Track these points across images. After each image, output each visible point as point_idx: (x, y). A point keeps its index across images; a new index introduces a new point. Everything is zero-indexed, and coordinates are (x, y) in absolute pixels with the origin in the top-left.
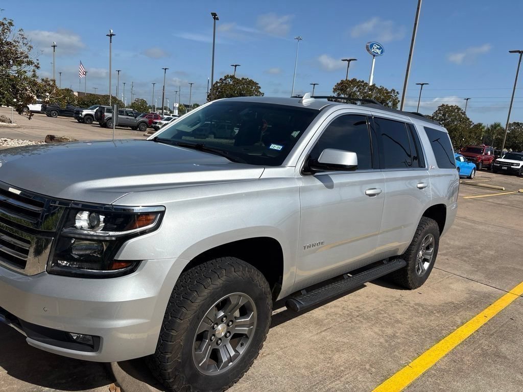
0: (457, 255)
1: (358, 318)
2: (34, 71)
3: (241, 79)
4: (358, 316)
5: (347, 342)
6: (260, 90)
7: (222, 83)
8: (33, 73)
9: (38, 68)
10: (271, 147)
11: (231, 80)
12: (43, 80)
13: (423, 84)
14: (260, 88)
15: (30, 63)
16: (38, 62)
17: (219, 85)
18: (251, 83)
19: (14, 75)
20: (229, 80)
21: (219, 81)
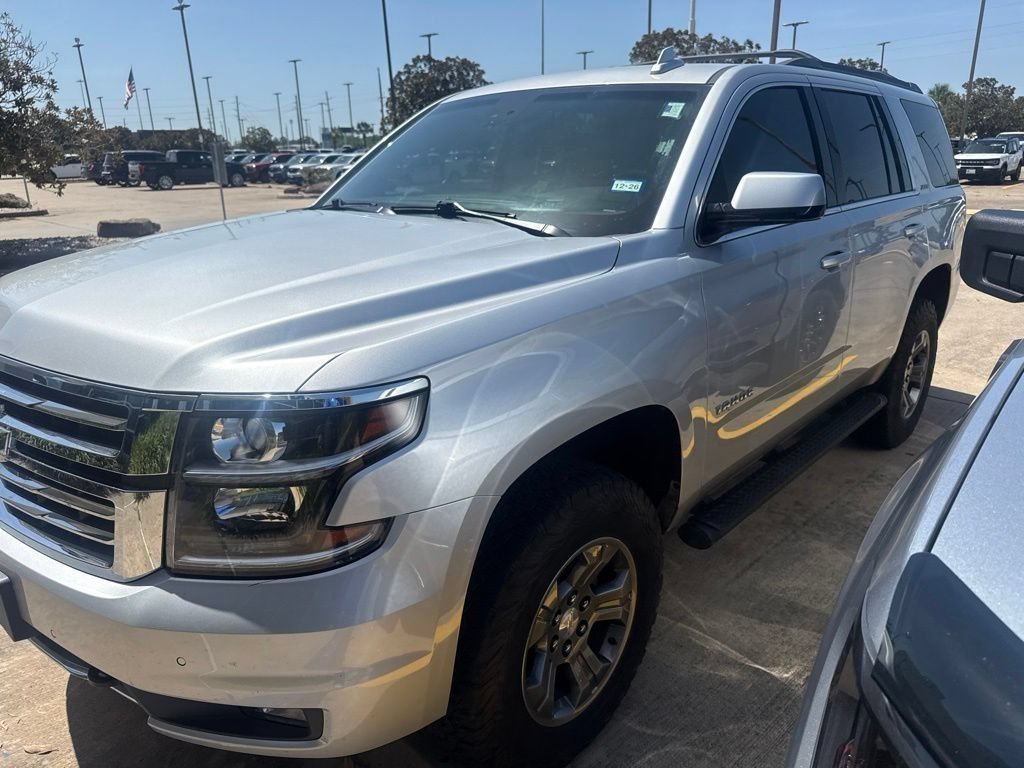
0: (950, 360)
1: (807, 528)
2: (48, 96)
3: (444, 61)
4: (805, 524)
5: (806, 589)
6: (484, 77)
7: (409, 72)
8: (47, 101)
9: (54, 89)
10: (614, 188)
11: (425, 65)
12: (68, 112)
13: (797, 24)
14: (483, 72)
15: (37, 81)
16: (51, 77)
17: (403, 78)
18: (466, 65)
19: (11, 110)
20: (423, 66)
21: (402, 70)
